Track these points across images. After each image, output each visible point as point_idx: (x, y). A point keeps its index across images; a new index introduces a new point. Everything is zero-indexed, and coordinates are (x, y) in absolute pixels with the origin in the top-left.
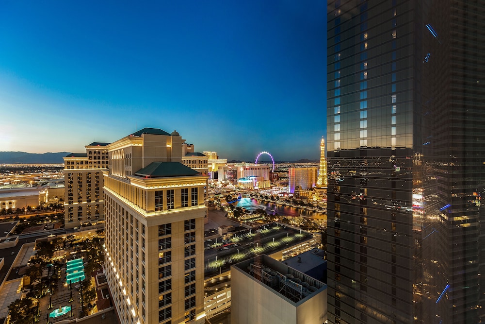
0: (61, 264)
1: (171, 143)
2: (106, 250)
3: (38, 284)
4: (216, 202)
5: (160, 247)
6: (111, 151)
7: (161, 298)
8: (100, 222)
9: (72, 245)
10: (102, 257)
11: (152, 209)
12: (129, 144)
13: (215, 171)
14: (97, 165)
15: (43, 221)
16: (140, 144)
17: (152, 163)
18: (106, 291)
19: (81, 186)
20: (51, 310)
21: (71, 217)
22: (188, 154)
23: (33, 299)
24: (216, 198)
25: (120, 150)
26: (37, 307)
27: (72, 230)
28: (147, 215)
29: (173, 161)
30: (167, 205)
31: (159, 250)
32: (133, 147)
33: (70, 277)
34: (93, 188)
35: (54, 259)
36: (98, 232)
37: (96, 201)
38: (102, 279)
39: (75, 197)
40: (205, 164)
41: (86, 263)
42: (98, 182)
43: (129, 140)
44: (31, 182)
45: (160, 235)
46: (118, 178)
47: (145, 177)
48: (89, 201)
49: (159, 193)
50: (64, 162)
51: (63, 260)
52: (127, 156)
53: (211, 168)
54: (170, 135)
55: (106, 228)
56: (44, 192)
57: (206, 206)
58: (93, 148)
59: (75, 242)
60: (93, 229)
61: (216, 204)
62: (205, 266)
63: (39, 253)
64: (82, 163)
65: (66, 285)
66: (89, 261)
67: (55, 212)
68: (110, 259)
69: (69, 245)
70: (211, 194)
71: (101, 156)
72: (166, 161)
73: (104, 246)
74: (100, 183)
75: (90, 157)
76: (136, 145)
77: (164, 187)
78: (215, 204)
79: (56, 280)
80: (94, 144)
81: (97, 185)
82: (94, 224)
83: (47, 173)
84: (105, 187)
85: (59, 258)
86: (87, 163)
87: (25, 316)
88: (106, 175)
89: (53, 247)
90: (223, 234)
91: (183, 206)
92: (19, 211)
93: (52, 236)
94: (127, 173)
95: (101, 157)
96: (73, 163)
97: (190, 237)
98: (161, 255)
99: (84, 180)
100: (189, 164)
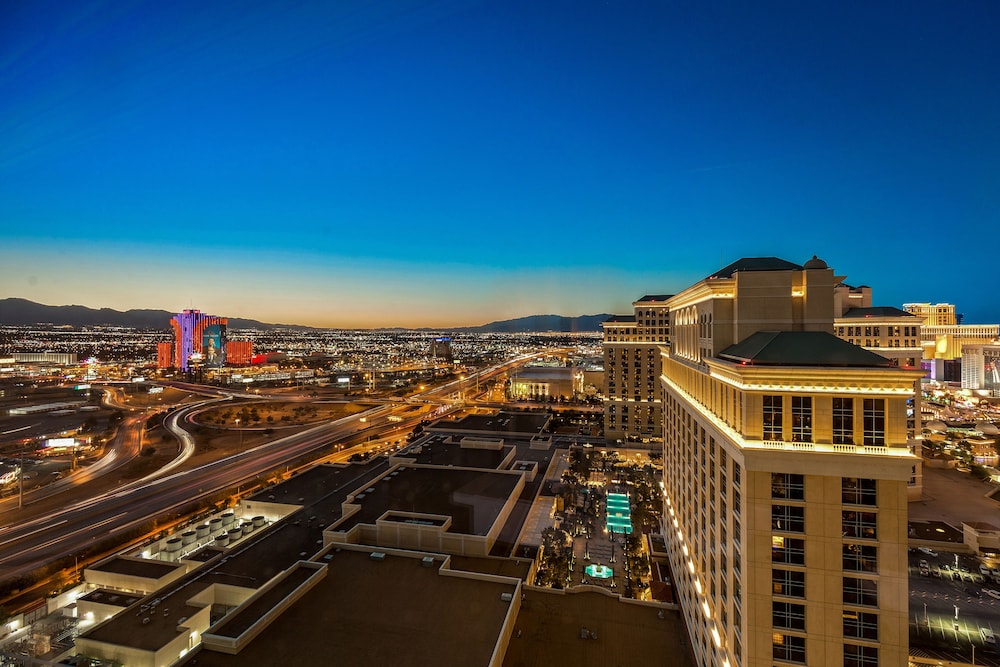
0: (598, 495)
1: (804, 287)
2: (665, 493)
3: (572, 515)
4: (951, 447)
5: (774, 522)
6: (674, 309)
7: (778, 638)
8: (656, 439)
9: (614, 469)
10: (659, 504)
11: (756, 434)
12: (707, 295)
13: (950, 357)
14: (651, 336)
15: (578, 420)
16: (729, 293)
17: (757, 333)
18: (666, 569)
19: (626, 371)
20: (589, 562)
21: (612, 421)
22: (851, 311)
23: (567, 534)
24: (952, 437)
25: (691, 307)
26: (571, 549)
27: (614, 444)
28: (744, 444)
29: (809, 329)
30: (794, 431)
31: (773, 528)
32: (714, 300)
33: (611, 520)
34: (645, 376)
35: (590, 483)
36: (653, 456)
37: (649, 400)
38: (659, 545)
39: (618, 388)
40: (910, 338)
41: (633, 506)
42: (652, 366)
43: (707, 288)
44: (565, 359)
45: (776, 495)
46: (687, 362)
47: (740, 362)
48: (638, 398)
49: (772, 402)
50: (601, 329)
51: (603, 490)
52: (702, 319)
53: (934, 349)
54: (800, 269)
55: (664, 452)
56: (578, 377)
57: (913, 450)
58: (644, 306)
59: (617, 465)
60: (644, 449)
61: (954, 453)
62: (911, 618)
63: (573, 468)
64: (628, 331)
65: (606, 531)
66: (639, 504)
67: (592, 409)
68: (672, 511)
69: (611, 469)
70: (934, 422)
71: (657, 319)
72: (790, 329)
73: (662, 484)
74: (655, 369)
75: (640, 322)
76: (722, 296)
77: (786, 388)
78: (948, 452)
79: (593, 517)
80: (647, 299)
81: (650, 371)
82: (646, 441)
83: (583, 348)
84: (663, 377)
85: (598, 484)
86: (635, 331)
87: (559, 555)
88: (665, 354)
89: (589, 463)
90: (984, 550)
91: (837, 441)
92: (552, 400)
93: (588, 445)
94: (703, 353)
95: (657, 322)
96: (615, 332)
97: (858, 524)
98: (778, 540)
99: (631, 362)
100: (855, 339)
